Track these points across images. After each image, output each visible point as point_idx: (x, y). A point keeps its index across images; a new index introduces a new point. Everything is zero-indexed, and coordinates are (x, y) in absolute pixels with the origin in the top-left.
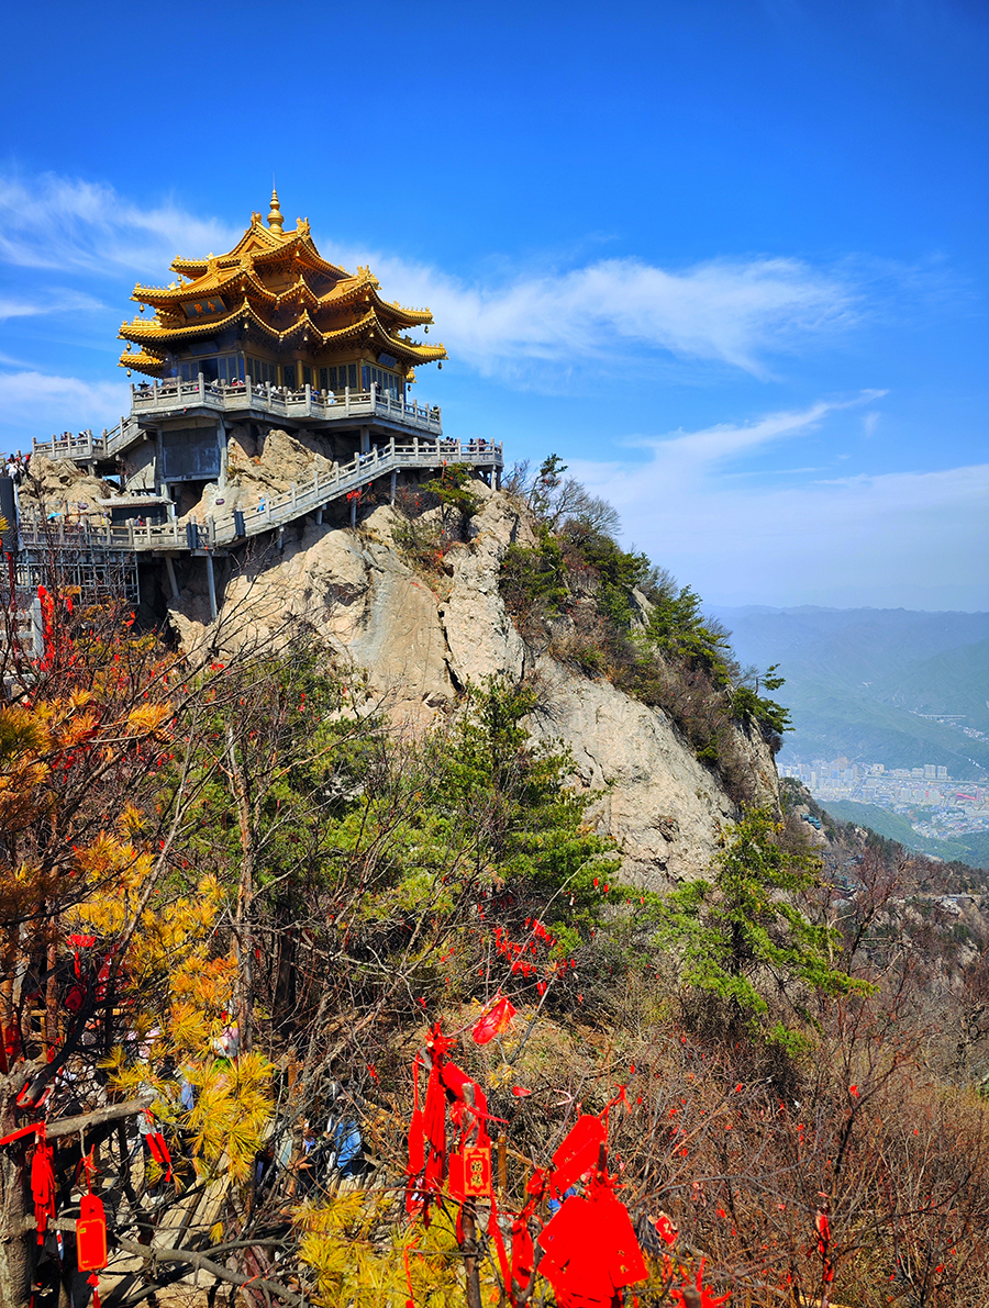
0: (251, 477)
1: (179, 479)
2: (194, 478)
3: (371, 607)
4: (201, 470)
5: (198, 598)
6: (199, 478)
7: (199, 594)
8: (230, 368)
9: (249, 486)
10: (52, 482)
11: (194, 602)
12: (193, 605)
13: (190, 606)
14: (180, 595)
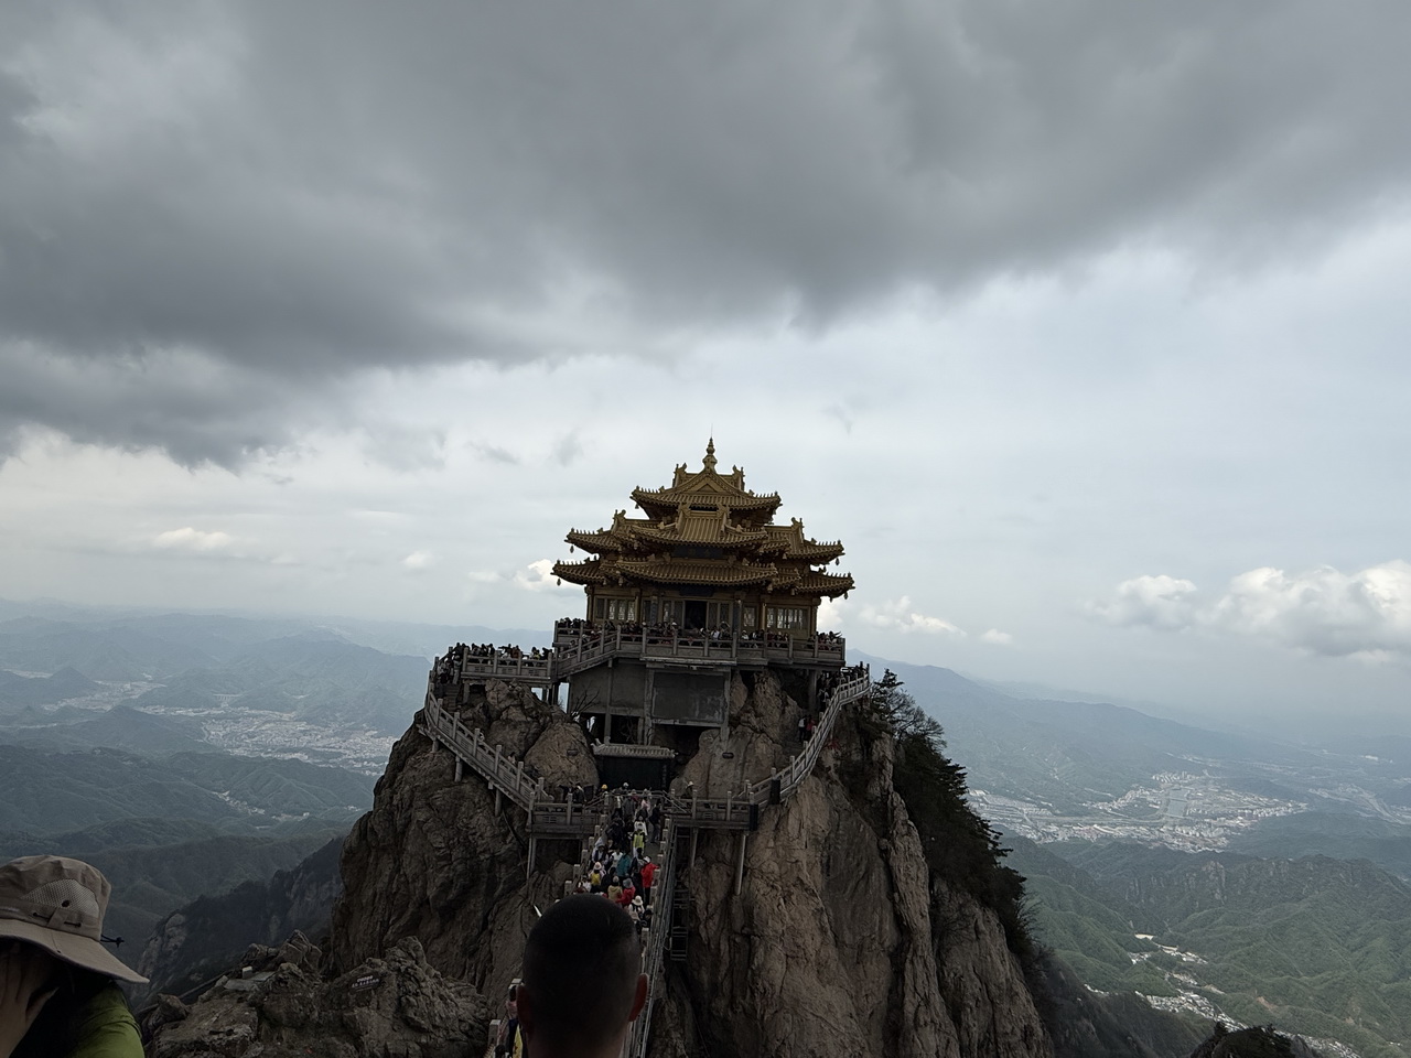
0: (755, 730)
1: (671, 722)
2: (689, 723)
3: (832, 851)
4: (699, 716)
5: (713, 867)
6: (696, 724)
7: (713, 863)
8: (722, 612)
9: (754, 739)
10: (516, 714)
11: (710, 873)
12: (709, 876)
13: (705, 878)
14: (695, 865)
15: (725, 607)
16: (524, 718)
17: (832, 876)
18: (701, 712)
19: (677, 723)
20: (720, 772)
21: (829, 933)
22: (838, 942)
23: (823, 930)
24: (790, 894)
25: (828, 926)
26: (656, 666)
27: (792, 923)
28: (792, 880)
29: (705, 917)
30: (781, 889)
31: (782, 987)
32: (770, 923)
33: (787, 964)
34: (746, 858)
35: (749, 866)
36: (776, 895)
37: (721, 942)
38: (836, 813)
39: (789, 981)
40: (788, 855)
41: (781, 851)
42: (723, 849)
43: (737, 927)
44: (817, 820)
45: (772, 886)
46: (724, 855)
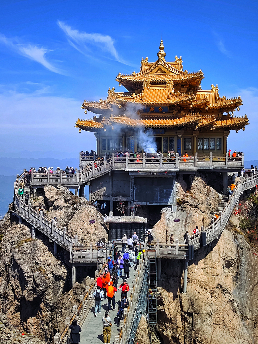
0: (191, 205)
1: (144, 203)
2: (155, 204)
3: (240, 270)
4: (160, 200)
6: (158, 204)
8: (170, 143)
9: (191, 211)
10: (61, 203)
11: (169, 281)
12: (169, 283)
13: (167, 284)
14: (161, 277)
15: (172, 139)
16: (65, 204)
17: (239, 283)
18: (161, 197)
19: (148, 204)
20: (173, 229)
21: (238, 312)
22: (243, 318)
23: (234, 311)
24: (214, 292)
25: (237, 309)
26: (134, 174)
27: (216, 307)
28: (215, 285)
29: (168, 304)
30: (209, 289)
31: (211, 339)
32: (204, 307)
33: (214, 328)
34: (189, 274)
35: (191, 278)
36: (207, 293)
37: (177, 316)
38: (241, 250)
39: (215, 336)
40: (213, 272)
41: (209, 270)
42: (176, 269)
43: (185, 309)
44: (229, 254)
45: (204, 288)
46: (177, 273)
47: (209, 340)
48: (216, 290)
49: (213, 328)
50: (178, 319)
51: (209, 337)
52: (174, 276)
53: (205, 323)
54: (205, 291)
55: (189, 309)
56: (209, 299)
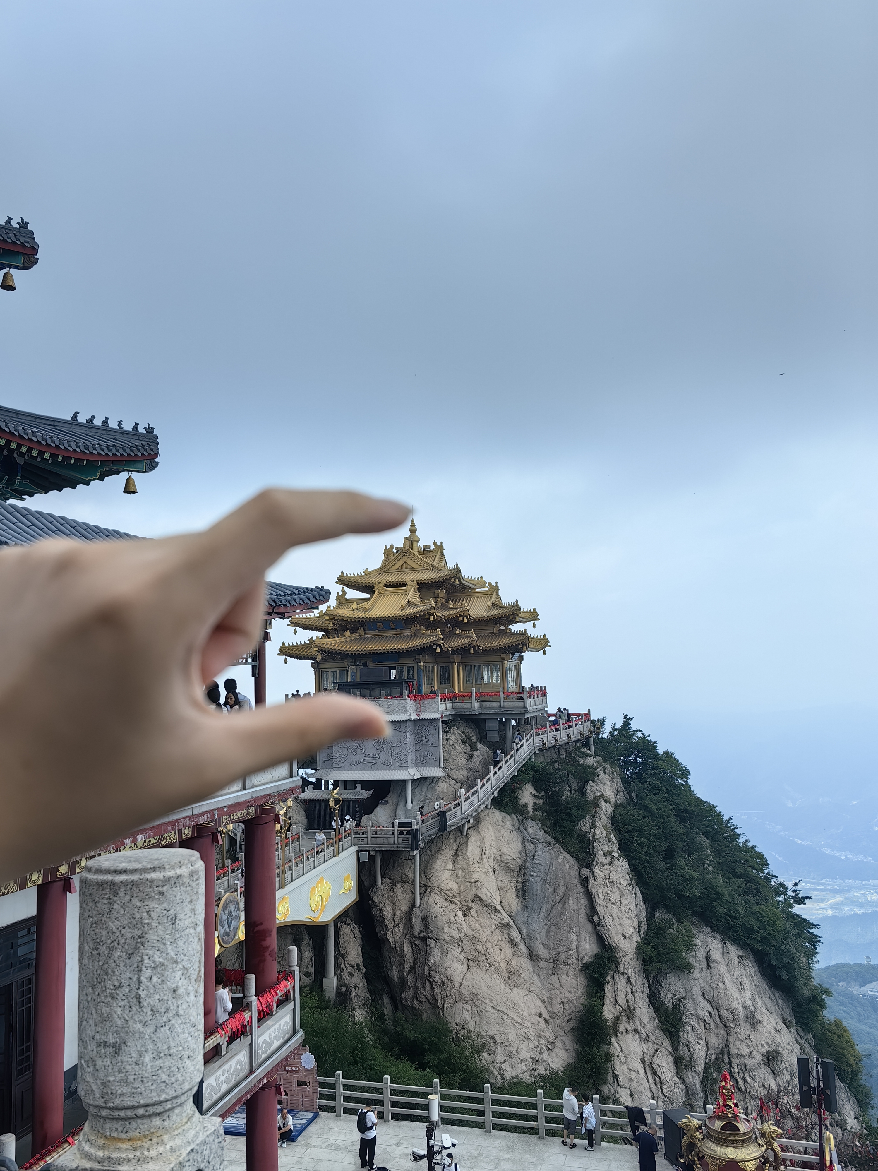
3: (529, 878)
5: (399, 886)
7: (398, 882)
11: (395, 890)
12: (394, 893)
13: (392, 894)
14: (382, 884)
17: (528, 900)
22: (532, 956)
23: (513, 943)
24: (469, 908)
25: (519, 940)
27: (472, 932)
28: (471, 897)
29: (392, 926)
30: (459, 903)
31: (461, 983)
32: (446, 929)
33: (468, 966)
34: (426, 878)
35: (430, 884)
36: (455, 909)
37: (405, 945)
38: (532, 845)
39: (468, 979)
40: (467, 877)
41: (460, 873)
42: (407, 871)
43: (416, 932)
44: (505, 850)
45: (451, 901)
46: (407, 876)
47: (457, 984)
48: (471, 904)
49: (465, 966)
50: (405, 949)
51: (457, 980)
52: (403, 882)
53: (450, 955)
54: (453, 906)
55: (421, 932)
56: (456, 918)
